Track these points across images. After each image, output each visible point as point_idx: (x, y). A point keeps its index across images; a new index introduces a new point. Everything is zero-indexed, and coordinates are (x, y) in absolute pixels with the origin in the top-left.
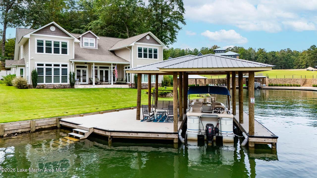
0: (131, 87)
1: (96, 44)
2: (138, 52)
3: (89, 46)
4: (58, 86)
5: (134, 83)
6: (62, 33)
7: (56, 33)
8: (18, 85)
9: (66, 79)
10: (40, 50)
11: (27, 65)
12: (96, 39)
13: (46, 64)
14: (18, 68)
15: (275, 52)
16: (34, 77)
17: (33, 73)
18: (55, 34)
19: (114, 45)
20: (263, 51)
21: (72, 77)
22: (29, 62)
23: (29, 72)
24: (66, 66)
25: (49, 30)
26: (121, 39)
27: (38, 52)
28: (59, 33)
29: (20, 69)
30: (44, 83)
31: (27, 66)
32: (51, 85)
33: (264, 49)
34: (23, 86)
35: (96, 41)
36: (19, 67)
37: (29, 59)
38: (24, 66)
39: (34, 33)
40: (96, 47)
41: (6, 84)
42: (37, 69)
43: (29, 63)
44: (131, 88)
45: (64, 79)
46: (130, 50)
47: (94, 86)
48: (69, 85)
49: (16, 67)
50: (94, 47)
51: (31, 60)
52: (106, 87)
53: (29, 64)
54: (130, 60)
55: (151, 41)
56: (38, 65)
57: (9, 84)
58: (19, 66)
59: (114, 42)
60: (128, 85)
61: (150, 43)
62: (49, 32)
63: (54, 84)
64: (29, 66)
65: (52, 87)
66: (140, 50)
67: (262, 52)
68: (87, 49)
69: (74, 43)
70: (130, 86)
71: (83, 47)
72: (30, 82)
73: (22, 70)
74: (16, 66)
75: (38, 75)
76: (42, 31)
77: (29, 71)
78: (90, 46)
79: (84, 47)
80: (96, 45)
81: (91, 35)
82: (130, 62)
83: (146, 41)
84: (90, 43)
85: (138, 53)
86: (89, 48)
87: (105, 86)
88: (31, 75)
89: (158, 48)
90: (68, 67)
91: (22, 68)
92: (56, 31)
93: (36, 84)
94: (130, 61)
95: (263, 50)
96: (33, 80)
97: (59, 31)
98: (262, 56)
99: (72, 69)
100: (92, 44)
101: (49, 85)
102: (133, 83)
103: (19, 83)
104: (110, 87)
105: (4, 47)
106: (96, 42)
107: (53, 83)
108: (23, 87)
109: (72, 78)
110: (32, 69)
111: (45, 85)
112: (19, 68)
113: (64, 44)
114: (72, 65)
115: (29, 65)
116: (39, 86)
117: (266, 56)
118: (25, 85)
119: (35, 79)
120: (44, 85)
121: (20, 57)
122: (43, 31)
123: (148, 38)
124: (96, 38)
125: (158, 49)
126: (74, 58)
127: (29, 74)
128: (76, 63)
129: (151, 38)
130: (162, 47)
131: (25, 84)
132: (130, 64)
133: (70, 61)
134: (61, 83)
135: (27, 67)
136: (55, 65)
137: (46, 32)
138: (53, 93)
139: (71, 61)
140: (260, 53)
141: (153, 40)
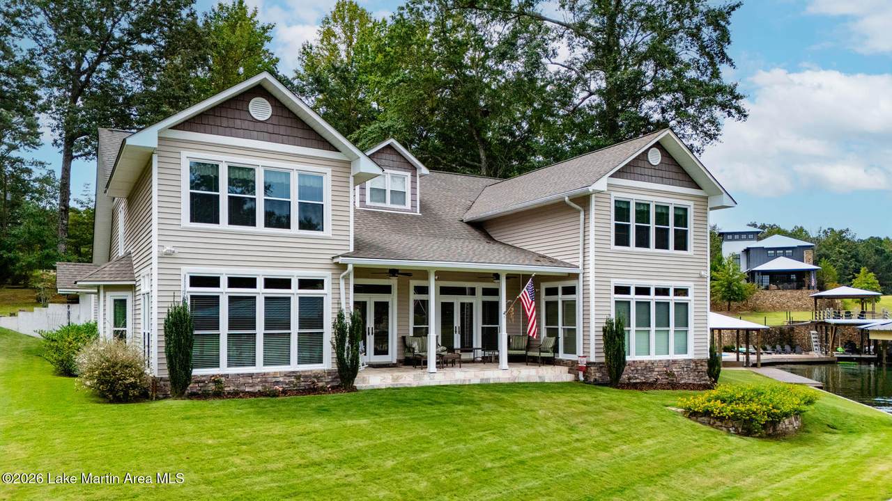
0: (582, 378)
1: (414, 194)
2: (613, 222)
3: (388, 204)
4: (281, 379)
5: (603, 360)
6: (301, 131)
7: (276, 130)
8: (101, 382)
9: (318, 349)
10: (203, 210)
11: (142, 282)
12: (414, 176)
13: (230, 279)
14: (105, 296)
15: (880, 240)
16: (178, 344)
17: (174, 324)
18: (272, 137)
19: (473, 200)
20: (844, 234)
21: (347, 339)
22: (155, 265)
23: (155, 316)
24: (317, 284)
25: (243, 115)
26: (492, 181)
27: (192, 220)
28: (289, 131)
29: (115, 300)
30: (224, 369)
31: (144, 287)
32: (251, 375)
33: (848, 230)
34: (128, 387)
35: (414, 182)
36: (109, 294)
37: (155, 255)
38: (132, 288)
39: (176, 127)
40: (413, 206)
41: (52, 367)
42: (189, 302)
43: (155, 272)
44: (586, 381)
45: (311, 349)
46: (579, 212)
47: (433, 376)
48: (329, 373)
49: (96, 291)
50: (408, 206)
51: (165, 260)
52: (482, 380)
53: (155, 277)
54: (581, 255)
55: (667, 174)
56: (196, 281)
57: (67, 370)
58: (108, 288)
59: (471, 190)
60: (566, 369)
61: (662, 180)
62: (246, 124)
63: (268, 374)
64: (155, 288)
65: (259, 388)
66: (622, 211)
67: (842, 239)
68: (381, 213)
69: (352, 180)
70: (581, 374)
71: (367, 207)
72: (156, 367)
73: (120, 305)
74: (98, 287)
75: (196, 332)
76: (211, 120)
77: (155, 310)
78: (392, 202)
79: (371, 207)
80: (413, 200)
81: (395, 157)
82: (580, 264)
83: (647, 171)
84: (392, 192)
85: (617, 225)
86: (389, 209)
87: (476, 376)
88: (163, 333)
89: (691, 203)
90: (327, 292)
91: (120, 295)
92: (275, 121)
93: (189, 375)
94: (581, 260)
95: (841, 232)
96: (171, 358)
97: (289, 122)
98: (843, 251)
99: (343, 301)
100: (398, 196)
101: (244, 375)
102: (593, 359)
103: (104, 374)
104: (497, 381)
105: (65, 222)
106: (414, 188)
107: (259, 368)
108: (126, 394)
109: (347, 344)
110: (169, 304)
111: (227, 376)
112: (111, 297)
113: (309, 183)
114: (342, 283)
115: (155, 282)
116: (198, 382)
117: (854, 252)
118: (134, 386)
119: (180, 349)
120: (222, 376)
121: (114, 250)
122: (218, 121)
123: (655, 158)
124: (413, 168)
125: (692, 206)
126: (352, 249)
127: (155, 327)
128: (359, 271)
129: (667, 161)
130: (707, 198)
131: (132, 380)
132: (581, 276)
133: (335, 260)
134: (294, 366)
135: (143, 291)
136: (270, 283)
137: (231, 123)
138: (278, 428)
139: (340, 260)
140: (836, 243)
141: (674, 168)
